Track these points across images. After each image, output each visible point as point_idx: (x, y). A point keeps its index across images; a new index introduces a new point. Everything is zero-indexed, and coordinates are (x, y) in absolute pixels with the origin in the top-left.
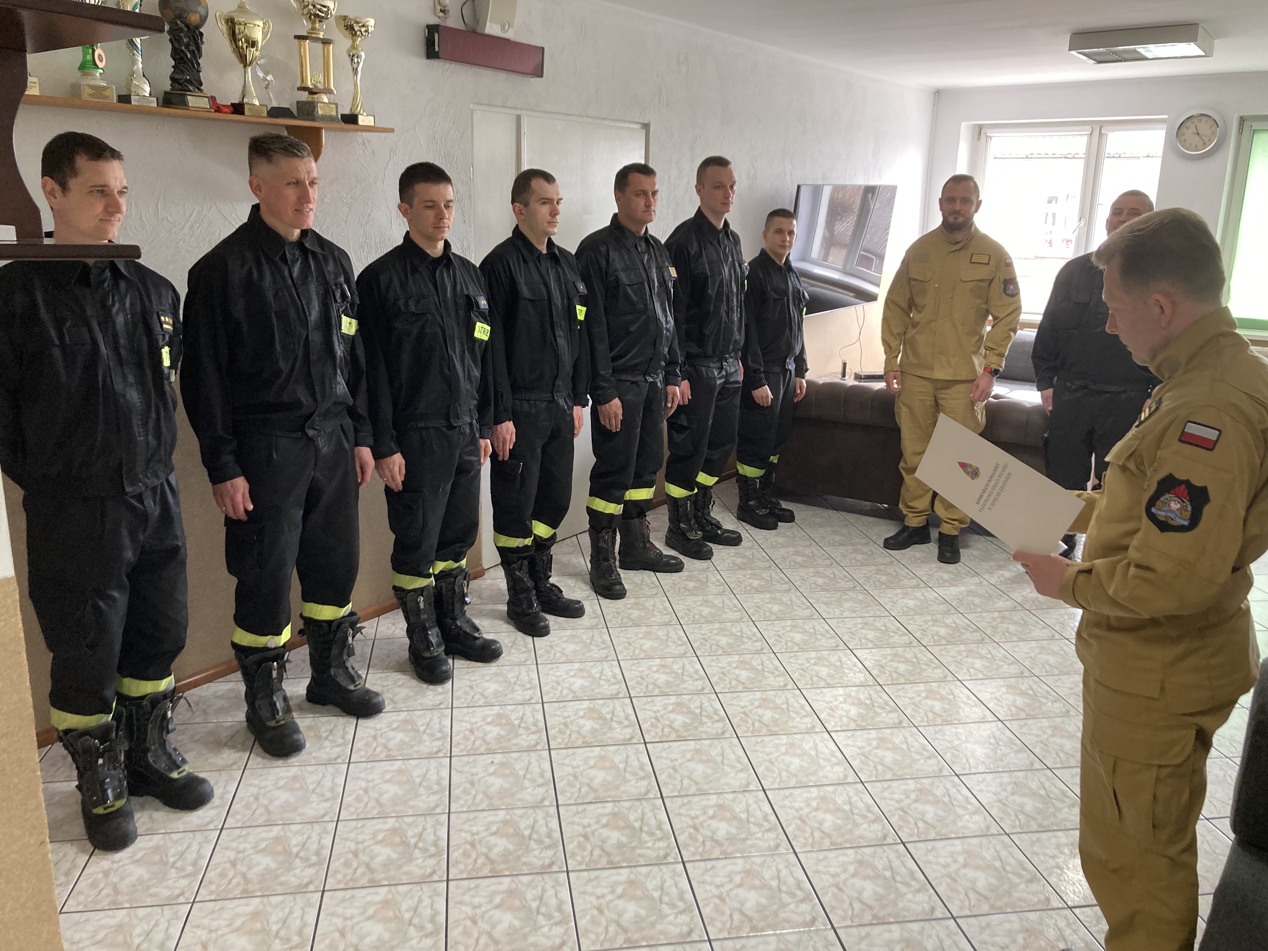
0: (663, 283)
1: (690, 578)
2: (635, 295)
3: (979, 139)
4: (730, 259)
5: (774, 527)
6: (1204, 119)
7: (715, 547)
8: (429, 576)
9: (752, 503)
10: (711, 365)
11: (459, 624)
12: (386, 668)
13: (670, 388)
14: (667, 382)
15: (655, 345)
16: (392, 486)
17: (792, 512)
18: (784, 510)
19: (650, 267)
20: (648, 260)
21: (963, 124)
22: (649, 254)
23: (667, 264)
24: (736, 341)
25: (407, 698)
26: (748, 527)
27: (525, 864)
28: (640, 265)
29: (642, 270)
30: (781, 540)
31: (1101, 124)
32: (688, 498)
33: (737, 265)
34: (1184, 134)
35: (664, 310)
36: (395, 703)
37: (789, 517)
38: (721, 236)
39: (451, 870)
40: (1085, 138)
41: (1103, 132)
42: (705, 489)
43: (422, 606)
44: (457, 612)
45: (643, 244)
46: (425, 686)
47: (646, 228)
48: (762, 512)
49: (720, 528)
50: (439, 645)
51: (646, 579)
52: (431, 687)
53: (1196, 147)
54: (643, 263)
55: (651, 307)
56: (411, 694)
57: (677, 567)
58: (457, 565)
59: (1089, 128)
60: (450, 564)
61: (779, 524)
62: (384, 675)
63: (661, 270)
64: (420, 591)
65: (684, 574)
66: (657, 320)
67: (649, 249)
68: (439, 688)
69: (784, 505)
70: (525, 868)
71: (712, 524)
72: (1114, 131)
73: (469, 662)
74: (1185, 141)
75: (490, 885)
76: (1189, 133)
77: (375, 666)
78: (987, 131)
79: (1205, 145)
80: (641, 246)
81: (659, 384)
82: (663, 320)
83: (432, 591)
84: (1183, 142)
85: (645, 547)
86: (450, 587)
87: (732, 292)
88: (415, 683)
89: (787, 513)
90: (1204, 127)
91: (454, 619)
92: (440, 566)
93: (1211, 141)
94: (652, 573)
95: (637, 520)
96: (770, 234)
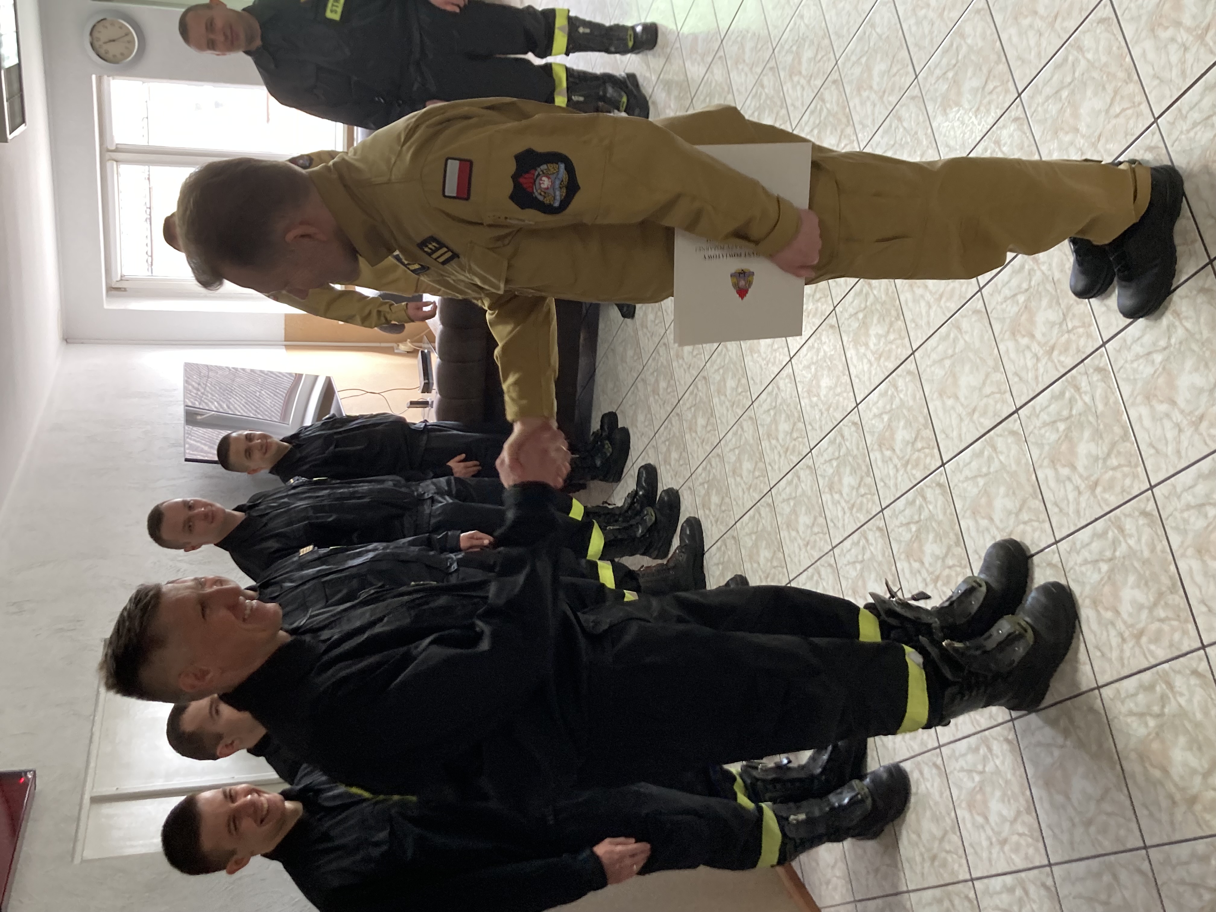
0: (321, 560)
1: (706, 505)
2: (340, 591)
3: (125, 290)
4: (286, 500)
5: (625, 432)
6: (96, 34)
7: (662, 487)
8: (760, 810)
9: (598, 463)
10: (427, 511)
11: (819, 770)
12: (896, 866)
13: (463, 544)
14: (456, 549)
15: (407, 562)
16: (642, 859)
17: (604, 416)
18: (602, 426)
19: (302, 577)
20: (292, 581)
21: (106, 306)
22: (284, 581)
23: (295, 559)
24: (395, 485)
25: (936, 819)
26: (629, 463)
27: (1153, 550)
28: (299, 590)
29: (305, 587)
30: (641, 418)
31: (104, 150)
32: (603, 529)
33: (293, 491)
34: (114, 56)
35: (360, 555)
36: (945, 833)
37: (611, 418)
38: (255, 514)
39: (1185, 648)
40: (123, 168)
41: (113, 148)
42: (587, 513)
43: (802, 817)
44: (802, 775)
45: (270, 590)
46: (913, 799)
47: (247, 589)
48: (608, 448)
49: (636, 493)
50: (852, 789)
51: (715, 560)
52: (913, 789)
53: (129, 42)
54: (297, 587)
55: (354, 570)
56: (928, 814)
57: (695, 525)
58: (739, 779)
59: (108, 164)
60: (738, 787)
61: (620, 426)
62: (906, 865)
63: (303, 565)
64: (782, 820)
65: (701, 515)
66: (372, 560)
67: (275, 583)
68: (914, 777)
69: (595, 425)
70: (1159, 548)
71: (633, 503)
72: (112, 137)
73: (869, 751)
74: (122, 54)
75: (1195, 583)
76: (113, 49)
77: (895, 885)
78: (114, 280)
79: (128, 33)
80: (273, 592)
81: (460, 556)
82: (371, 555)
83: (779, 806)
84: (124, 56)
85: (674, 567)
86: (770, 787)
87: (329, 495)
88: (911, 816)
89: (606, 420)
90: (104, 34)
91: (812, 778)
92: (743, 800)
93: (122, 27)
94: (706, 556)
95: (641, 580)
96: (252, 465)
